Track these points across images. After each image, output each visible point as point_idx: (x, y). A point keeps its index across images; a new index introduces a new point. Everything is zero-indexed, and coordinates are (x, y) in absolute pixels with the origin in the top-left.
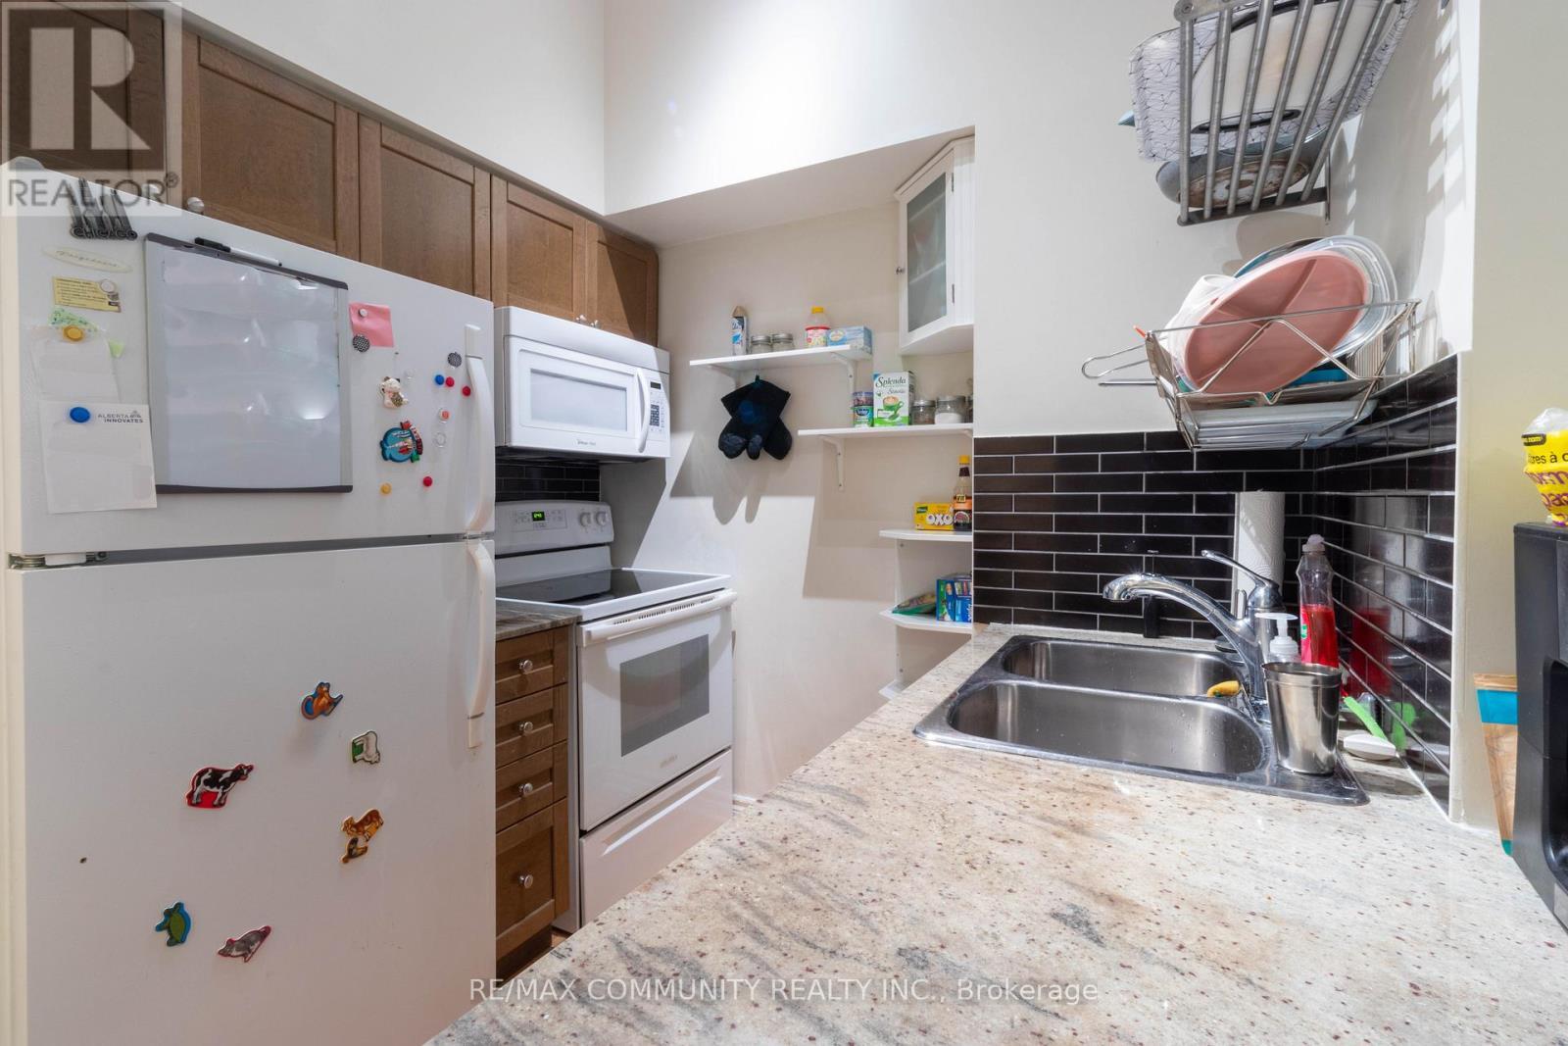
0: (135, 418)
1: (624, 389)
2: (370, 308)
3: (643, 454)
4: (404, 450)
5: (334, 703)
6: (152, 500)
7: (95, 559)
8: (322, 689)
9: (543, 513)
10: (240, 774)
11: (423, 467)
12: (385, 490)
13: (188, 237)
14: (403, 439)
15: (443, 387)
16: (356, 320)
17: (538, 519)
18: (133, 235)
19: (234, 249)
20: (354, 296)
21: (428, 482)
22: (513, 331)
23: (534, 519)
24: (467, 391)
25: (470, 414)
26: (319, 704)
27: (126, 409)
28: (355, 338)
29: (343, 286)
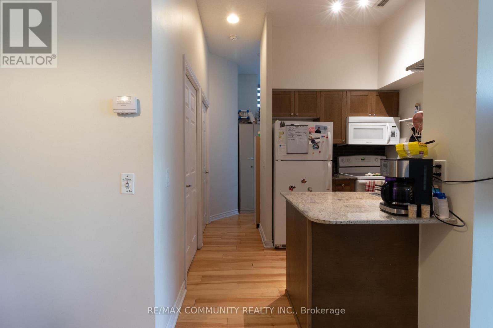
0: (285, 146)
1: (382, 129)
2: (311, 128)
3: (389, 144)
4: (316, 147)
5: (306, 182)
6: (286, 154)
7: (282, 161)
8: (304, 180)
9: (364, 158)
10: (294, 187)
11: (319, 150)
12: (313, 153)
13: (290, 124)
14: (316, 146)
15: (323, 137)
16: (309, 130)
17: (363, 159)
18: (285, 126)
19: (295, 124)
20: (309, 127)
21: (320, 152)
22: (349, 122)
23: (361, 159)
24: (327, 137)
25: (328, 141)
26: (304, 181)
27: (284, 145)
28: (309, 132)
29: (308, 126)
